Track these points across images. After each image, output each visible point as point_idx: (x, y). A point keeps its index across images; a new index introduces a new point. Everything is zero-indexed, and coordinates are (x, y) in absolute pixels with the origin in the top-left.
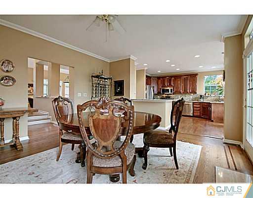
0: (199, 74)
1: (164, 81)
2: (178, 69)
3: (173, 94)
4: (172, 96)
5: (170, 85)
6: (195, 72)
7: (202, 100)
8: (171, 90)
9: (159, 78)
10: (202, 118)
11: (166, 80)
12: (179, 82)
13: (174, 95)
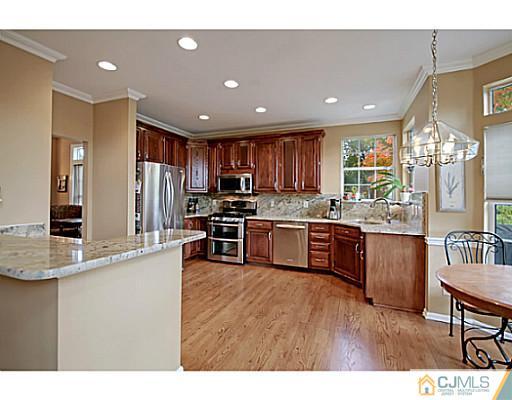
0: (326, 131)
1: (227, 152)
2: (261, 110)
3: (254, 195)
4: (251, 199)
5: (244, 167)
6: (316, 126)
7: (335, 218)
8: (247, 180)
9: (212, 143)
10: (336, 275)
11: (233, 150)
12: (270, 157)
13: (256, 199)
